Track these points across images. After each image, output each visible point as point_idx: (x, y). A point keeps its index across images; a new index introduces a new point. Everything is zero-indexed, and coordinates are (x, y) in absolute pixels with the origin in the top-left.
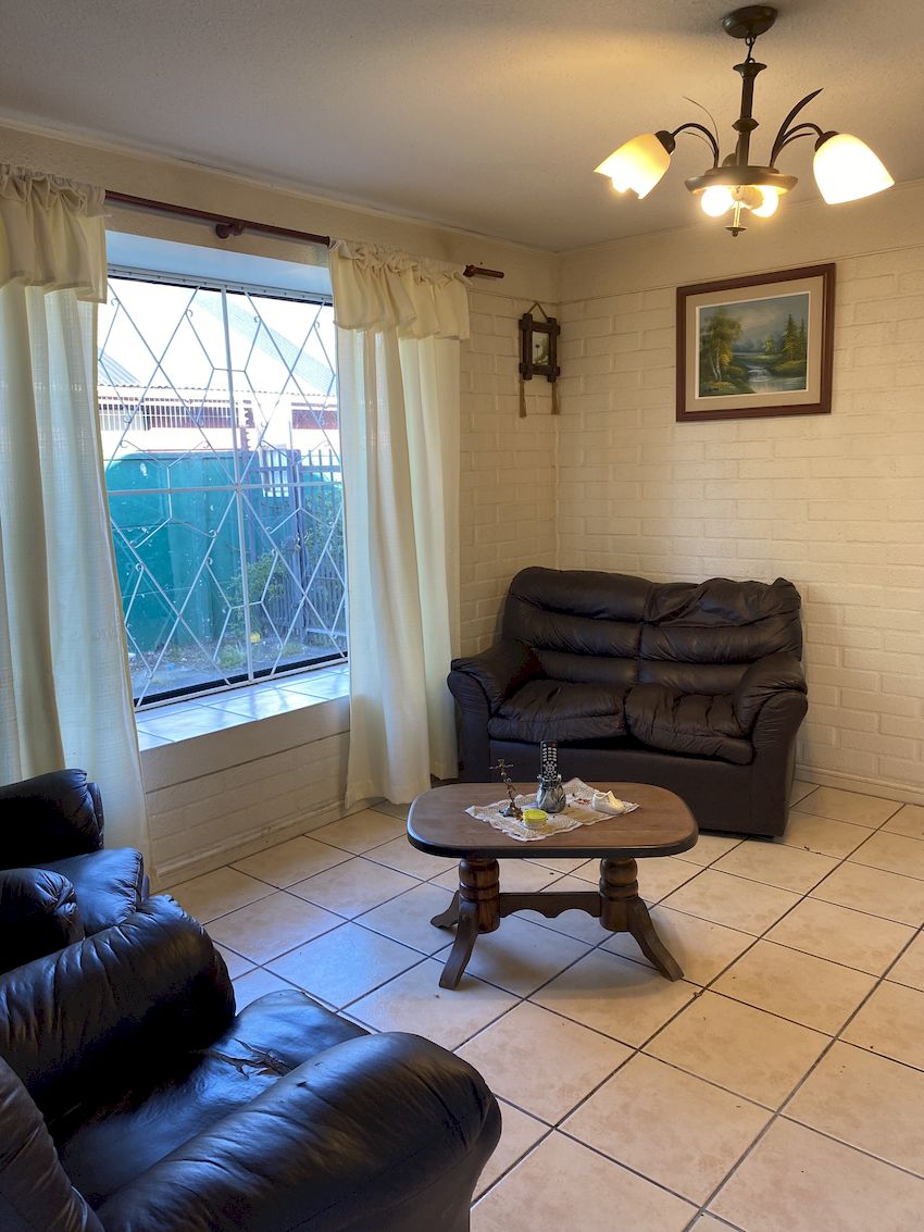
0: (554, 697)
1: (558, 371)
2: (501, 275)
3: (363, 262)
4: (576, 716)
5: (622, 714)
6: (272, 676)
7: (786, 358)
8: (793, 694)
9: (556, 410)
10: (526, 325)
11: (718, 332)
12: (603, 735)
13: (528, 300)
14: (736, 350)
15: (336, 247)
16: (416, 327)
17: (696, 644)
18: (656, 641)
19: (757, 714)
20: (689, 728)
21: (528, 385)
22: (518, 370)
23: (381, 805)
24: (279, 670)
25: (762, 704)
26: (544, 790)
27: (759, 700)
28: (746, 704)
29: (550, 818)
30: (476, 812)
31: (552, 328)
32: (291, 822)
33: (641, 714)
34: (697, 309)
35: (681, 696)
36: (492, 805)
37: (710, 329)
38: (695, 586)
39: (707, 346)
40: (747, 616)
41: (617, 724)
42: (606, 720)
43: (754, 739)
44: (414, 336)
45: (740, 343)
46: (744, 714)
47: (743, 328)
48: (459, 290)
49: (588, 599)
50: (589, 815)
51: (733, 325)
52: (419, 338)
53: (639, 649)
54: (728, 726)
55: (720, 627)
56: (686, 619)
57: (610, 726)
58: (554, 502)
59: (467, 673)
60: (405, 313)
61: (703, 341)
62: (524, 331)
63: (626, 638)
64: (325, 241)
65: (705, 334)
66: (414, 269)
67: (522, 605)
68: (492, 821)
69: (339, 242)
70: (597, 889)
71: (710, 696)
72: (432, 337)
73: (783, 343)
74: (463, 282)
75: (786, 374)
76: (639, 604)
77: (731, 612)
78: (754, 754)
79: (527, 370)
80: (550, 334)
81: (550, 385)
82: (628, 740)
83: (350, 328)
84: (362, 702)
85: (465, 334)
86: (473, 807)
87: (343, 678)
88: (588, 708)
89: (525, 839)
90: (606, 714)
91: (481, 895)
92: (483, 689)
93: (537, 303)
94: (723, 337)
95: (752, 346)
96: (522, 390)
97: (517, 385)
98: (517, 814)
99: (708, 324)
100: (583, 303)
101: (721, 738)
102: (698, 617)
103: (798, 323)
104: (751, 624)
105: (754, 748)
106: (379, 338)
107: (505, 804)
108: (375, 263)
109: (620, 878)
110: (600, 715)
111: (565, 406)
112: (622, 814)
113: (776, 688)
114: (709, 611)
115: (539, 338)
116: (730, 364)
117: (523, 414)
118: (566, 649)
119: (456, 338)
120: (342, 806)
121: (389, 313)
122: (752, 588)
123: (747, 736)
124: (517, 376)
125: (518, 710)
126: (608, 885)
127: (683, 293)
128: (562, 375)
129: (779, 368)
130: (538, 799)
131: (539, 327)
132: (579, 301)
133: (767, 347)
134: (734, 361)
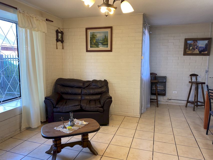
0: (67, 103)
2: (53, 22)
3: (25, 14)
4: (72, 106)
5: (80, 105)
7: (105, 42)
8: (110, 99)
9: (63, 48)
10: (57, 32)
11: (93, 37)
12: (77, 109)
13: (57, 27)
14: (96, 40)
15: (18, 10)
16: (36, 29)
17: (92, 91)
18: (85, 91)
19: (104, 103)
20: (92, 107)
21: (58, 43)
22: (56, 40)
23: (29, 129)
24: (3, 101)
25: (105, 101)
26: (71, 122)
27: (104, 101)
28: (102, 102)
29: (72, 128)
30: (56, 128)
31: (62, 33)
32: (8, 135)
33: (84, 105)
34: (89, 32)
35: (90, 101)
36: (59, 126)
37: (92, 36)
38: (90, 81)
39: (91, 39)
40: (100, 86)
41: (79, 107)
42: (77, 106)
43: (104, 108)
44: (36, 31)
45: (97, 39)
46: (102, 103)
47: (97, 36)
48: (45, 23)
49: (72, 84)
50: (80, 126)
51: (96, 36)
52: (37, 31)
53: (81, 93)
54: (99, 106)
55: (95, 88)
56: (90, 87)
57: (78, 108)
58: (63, 66)
59: (48, 99)
60: (34, 26)
61: (90, 38)
62: (57, 33)
63: (79, 91)
64: (16, 8)
65: (91, 37)
66: (36, 17)
67: (58, 85)
68: (60, 130)
69: (19, 9)
70: (81, 140)
71: (95, 100)
72: (39, 32)
73: (104, 39)
74: (45, 22)
75: (105, 45)
76: (81, 85)
77: (98, 85)
78: (104, 110)
79: (57, 40)
80: (62, 34)
81: (62, 44)
82: (82, 110)
83: (22, 27)
84: (25, 107)
85: (46, 32)
86: (55, 127)
87: (18, 102)
88: (74, 105)
89: (69, 133)
90: (77, 105)
91: (58, 145)
92: (52, 103)
93: (59, 28)
94: (94, 38)
95: (99, 39)
96: (57, 44)
97: (56, 43)
98: (65, 128)
99: (91, 35)
100: (68, 29)
101: (98, 108)
102: (92, 87)
103: (106, 36)
104: (101, 87)
105: (104, 109)
106: (28, 31)
107: (62, 126)
108: (27, 15)
109: (85, 137)
110: (76, 106)
111: (65, 48)
112: (86, 125)
113: (107, 98)
114: (94, 85)
115: (60, 35)
116: (95, 42)
117: (57, 48)
118: (67, 94)
119: (44, 32)
120: (20, 130)
121: (31, 25)
122: (100, 81)
123: (102, 107)
124: (56, 41)
125: (60, 106)
126: (83, 139)
127: (87, 29)
128: (64, 42)
129: (104, 44)
130: (69, 124)
131: (60, 33)
132: (67, 28)
133: (101, 40)
134: (96, 42)
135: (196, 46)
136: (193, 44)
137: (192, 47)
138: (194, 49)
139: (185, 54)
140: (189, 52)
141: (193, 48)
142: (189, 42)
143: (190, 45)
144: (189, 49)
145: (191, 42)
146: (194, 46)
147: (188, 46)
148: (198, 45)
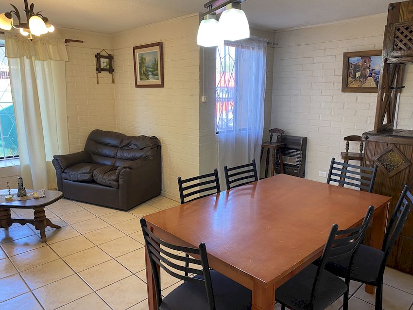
1: (113, 70)
2: (82, 42)
3: (17, 39)
4: (81, 174)
6: (13, 158)
7: (155, 70)
9: (113, 82)
11: (142, 62)
13: (99, 49)
14: (146, 67)
18: (120, 153)
19: (119, 175)
21: (100, 74)
22: (95, 70)
25: (120, 172)
28: (117, 172)
34: (137, 54)
39: (140, 65)
41: (89, 176)
43: (119, 182)
44: (41, 60)
45: (146, 65)
47: (147, 60)
51: (145, 59)
52: (44, 61)
54: (114, 177)
55: (134, 150)
56: (129, 147)
57: (87, 177)
58: (114, 110)
61: (140, 63)
62: (98, 58)
67: (91, 141)
73: (154, 66)
74: (64, 44)
75: (155, 75)
76: (118, 142)
77: (139, 145)
78: (119, 186)
79: (99, 69)
80: (109, 59)
81: (111, 74)
82: (92, 180)
83: (13, 58)
90: (88, 173)
92: (60, 165)
93: (103, 50)
95: (149, 66)
96: (97, 76)
99: (140, 59)
101: (111, 181)
102: (132, 146)
103: (156, 60)
104: (141, 149)
105: (119, 184)
111: (116, 81)
113: (123, 167)
114: (135, 145)
115: (104, 60)
117: (98, 83)
118: (99, 154)
119: (62, 60)
124: (95, 72)
127: (135, 48)
129: (154, 73)
131: (104, 57)
133: (151, 66)
134: (146, 70)
135: (368, 70)
136: (363, 64)
137: (359, 73)
138: (364, 77)
139: (346, 88)
140: (355, 85)
141: (362, 74)
142: (353, 60)
143: (357, 68)
144: (354, 77)
145: (358, 60)
146: (364, 69)
147: (352, 70)
148: (372, 67)
